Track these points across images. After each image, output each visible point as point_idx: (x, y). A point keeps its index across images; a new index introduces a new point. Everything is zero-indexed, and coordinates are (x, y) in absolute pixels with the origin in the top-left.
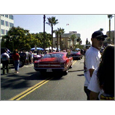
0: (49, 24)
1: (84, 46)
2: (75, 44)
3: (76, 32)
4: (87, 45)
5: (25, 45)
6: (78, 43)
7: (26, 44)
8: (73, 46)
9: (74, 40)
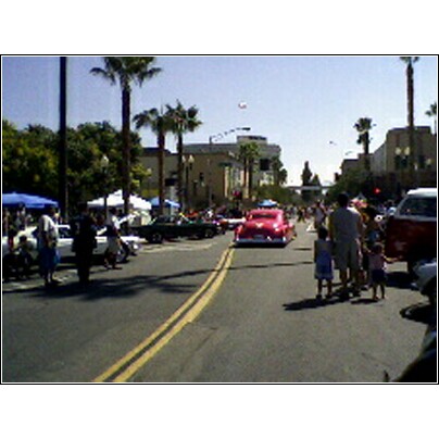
0: (112, 77)
1: (294, 193)
3: (264, 139)
4: (306, 188)
6: (270, 180)
9: (251, 168)
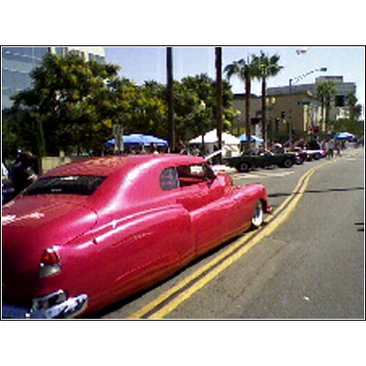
2: (331, 117)
3: (341, 78)
5: (96, 127)
6: (346, 114)
7: (100, 121)
8: (324, 125)
9: (328, 104)
